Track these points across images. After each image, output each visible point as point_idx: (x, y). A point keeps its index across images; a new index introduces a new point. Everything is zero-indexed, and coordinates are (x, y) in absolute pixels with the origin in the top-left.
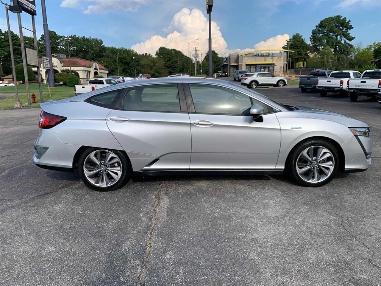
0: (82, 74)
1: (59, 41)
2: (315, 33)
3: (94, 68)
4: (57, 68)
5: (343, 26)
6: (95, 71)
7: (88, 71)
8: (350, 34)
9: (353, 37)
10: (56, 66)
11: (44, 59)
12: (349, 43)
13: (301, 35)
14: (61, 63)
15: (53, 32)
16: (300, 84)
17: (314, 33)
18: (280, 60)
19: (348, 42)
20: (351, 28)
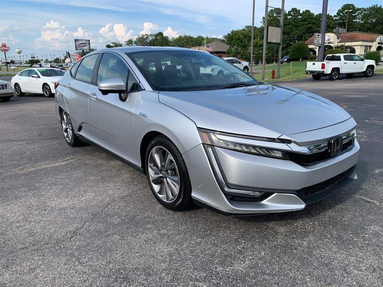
0: (359, 49)
1: (356, 14)
3: (378, 43)
4: (332, 44)
6: (378, 45)
7: (369, 46)
10: (332, 43)
11: (316, 35)
14: (338, 38)
15: (351, 5)
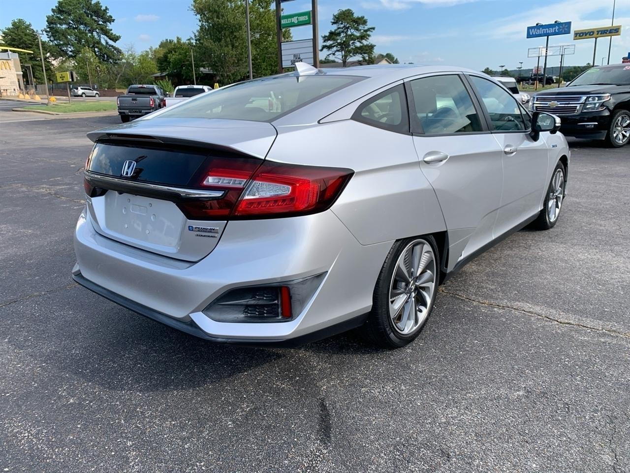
2: (53, 21)
5: (98, 16)
8: (111, 30)
9: (117, 36)
12: (114, 45)
13: (28, 23)
16: (120, 108)
17: (51, 21)
18: (8, 68)
19: (111, 42)
20: (110, 20)
